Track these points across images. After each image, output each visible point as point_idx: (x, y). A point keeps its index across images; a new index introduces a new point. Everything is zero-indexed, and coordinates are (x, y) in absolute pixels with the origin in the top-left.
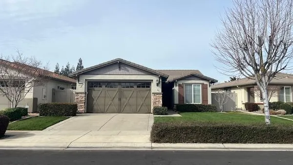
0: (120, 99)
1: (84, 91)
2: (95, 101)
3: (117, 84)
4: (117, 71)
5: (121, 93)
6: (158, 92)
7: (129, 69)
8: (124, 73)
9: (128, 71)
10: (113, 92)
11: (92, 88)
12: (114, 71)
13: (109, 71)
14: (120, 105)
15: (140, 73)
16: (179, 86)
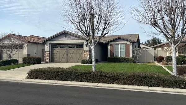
0: (67, 55)
1: (49, 50)
2: (55, 56)
3: (66, 45)
4: (65, 38)
5: (68, 51)
6: (87, 50)
7: (71, 37)
8: (68, 39)
9: (70, 38)
10: (64, 51)
11: (53, 49)
12: (63, 38)
13: (61, 38)
14: (67, 58)
15: (77, 39)
16: (111, 46)
